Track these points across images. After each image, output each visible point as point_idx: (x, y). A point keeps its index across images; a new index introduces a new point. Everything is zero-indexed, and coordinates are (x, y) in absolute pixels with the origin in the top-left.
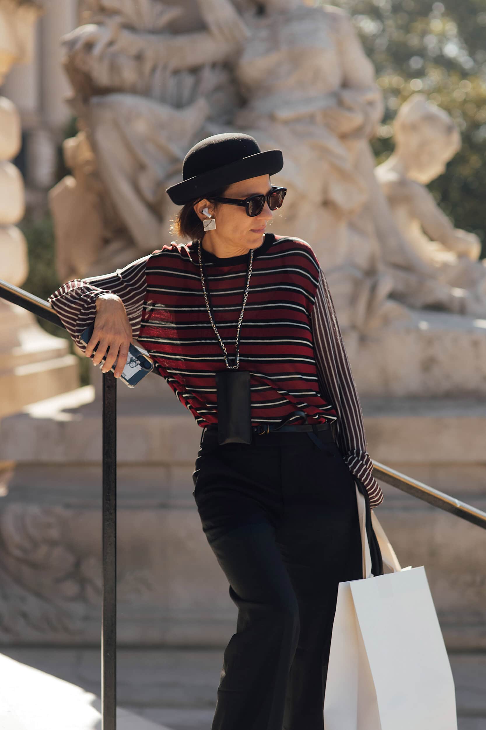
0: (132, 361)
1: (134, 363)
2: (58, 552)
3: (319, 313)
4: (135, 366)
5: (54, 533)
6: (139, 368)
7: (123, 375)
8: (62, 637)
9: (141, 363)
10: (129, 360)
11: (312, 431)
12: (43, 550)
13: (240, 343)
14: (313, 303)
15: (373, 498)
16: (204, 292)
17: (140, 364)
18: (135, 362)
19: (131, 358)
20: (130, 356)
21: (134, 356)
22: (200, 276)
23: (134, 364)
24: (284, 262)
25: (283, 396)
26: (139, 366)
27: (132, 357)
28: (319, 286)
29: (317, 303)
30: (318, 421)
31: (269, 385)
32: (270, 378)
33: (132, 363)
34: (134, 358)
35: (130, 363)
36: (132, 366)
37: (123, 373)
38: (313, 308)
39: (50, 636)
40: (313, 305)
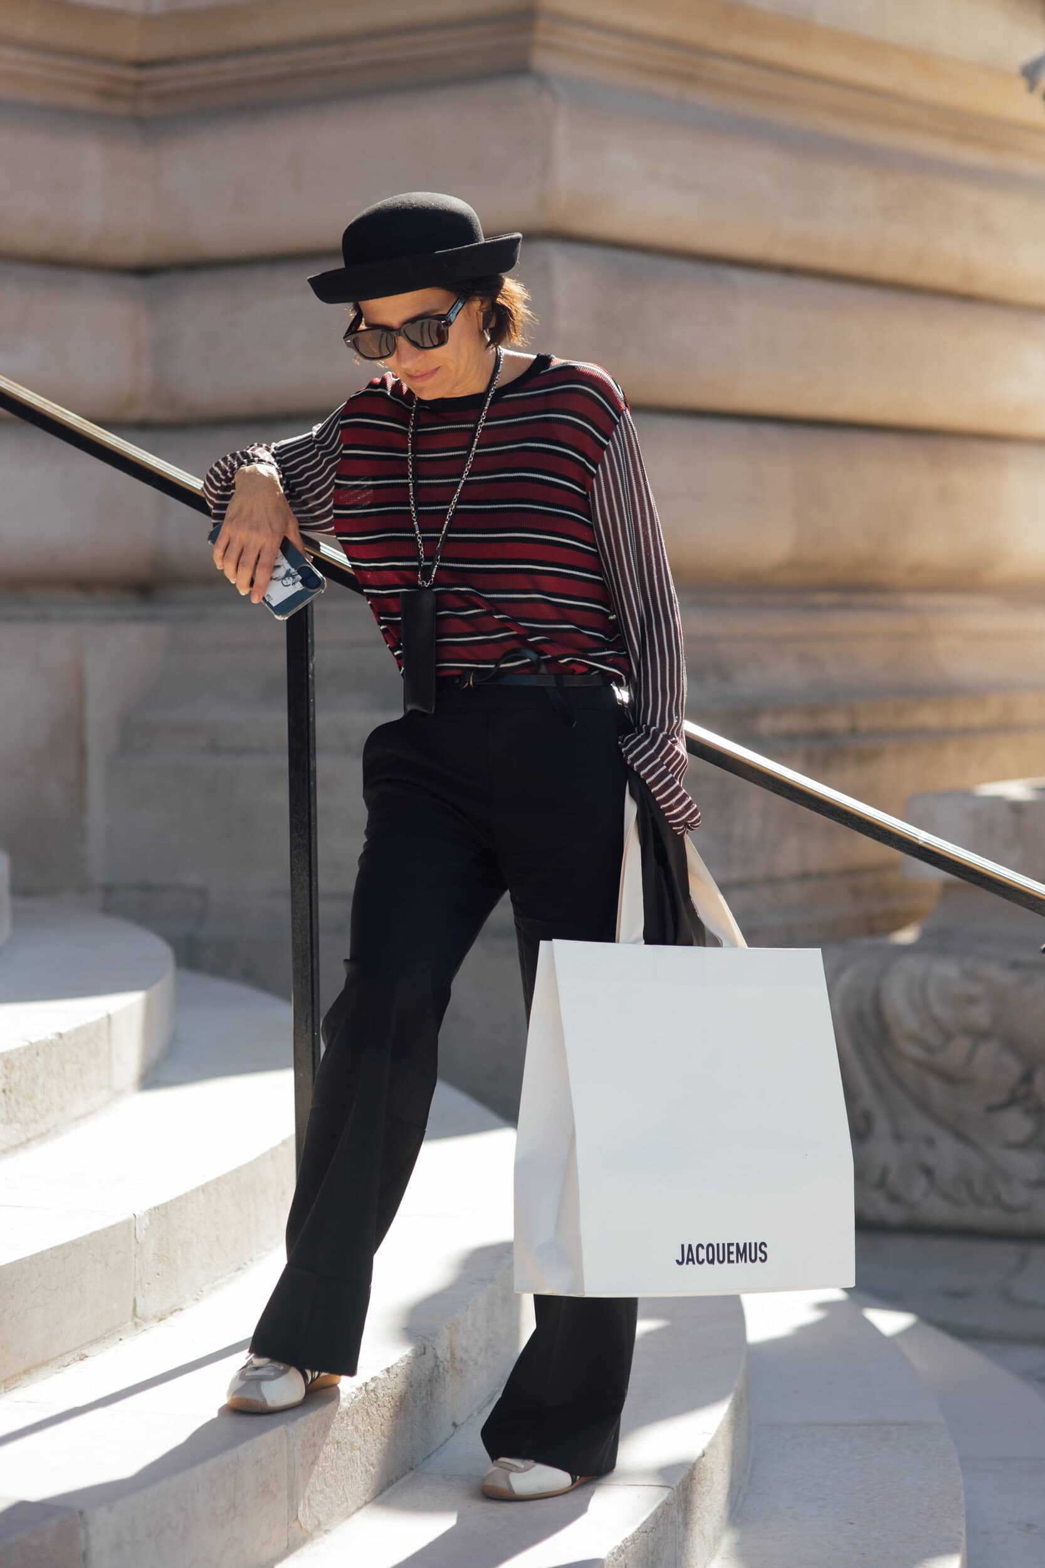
0: (288, 574)
1: (291, 578)
2: (987, 1051)
3: (604, 493)
4: (291, 583)
5: (980, 1015)
6: (299, 587)
7: (266, 598)
8: (990, 1217)
9: (303, 579)
10: (281, 573)
11: (554, 685)
12: (961, 1046)
13: (447, 540)
14: (592, 475)
15: (671, 808)
16: (407, 453)
17: (300, 581)
18: (293, 577)
19: (287, 571)
20: (285, 565)
21: (292, 567)
22: (407, 426)
23: (290, 581)
24: (549, 403)
25: (503, 626)
26: (299, 583)
27: (290, 570)
28: (611, 446)
29: (601, 476)
30: (567, 670)
31: (482, 608)
32: (485, 596)
33: (287, 578)
34: (293, 570)
35: (284, 578)
36: (286, 584)
37: (268, 595)
38: (593, 483)
39: (970, 1215)
40: (593, 479)
